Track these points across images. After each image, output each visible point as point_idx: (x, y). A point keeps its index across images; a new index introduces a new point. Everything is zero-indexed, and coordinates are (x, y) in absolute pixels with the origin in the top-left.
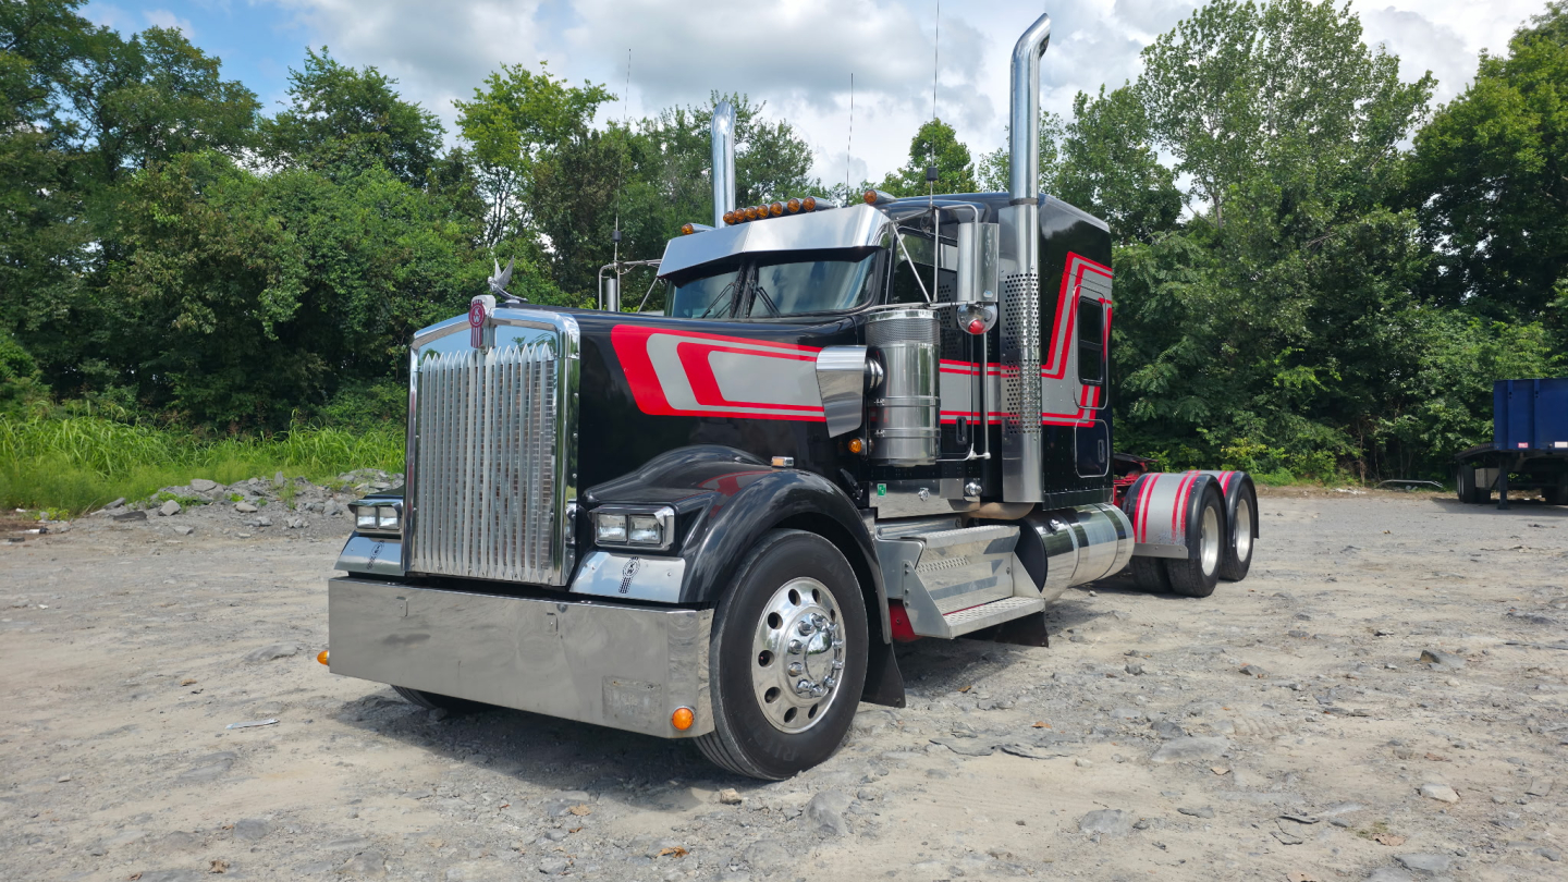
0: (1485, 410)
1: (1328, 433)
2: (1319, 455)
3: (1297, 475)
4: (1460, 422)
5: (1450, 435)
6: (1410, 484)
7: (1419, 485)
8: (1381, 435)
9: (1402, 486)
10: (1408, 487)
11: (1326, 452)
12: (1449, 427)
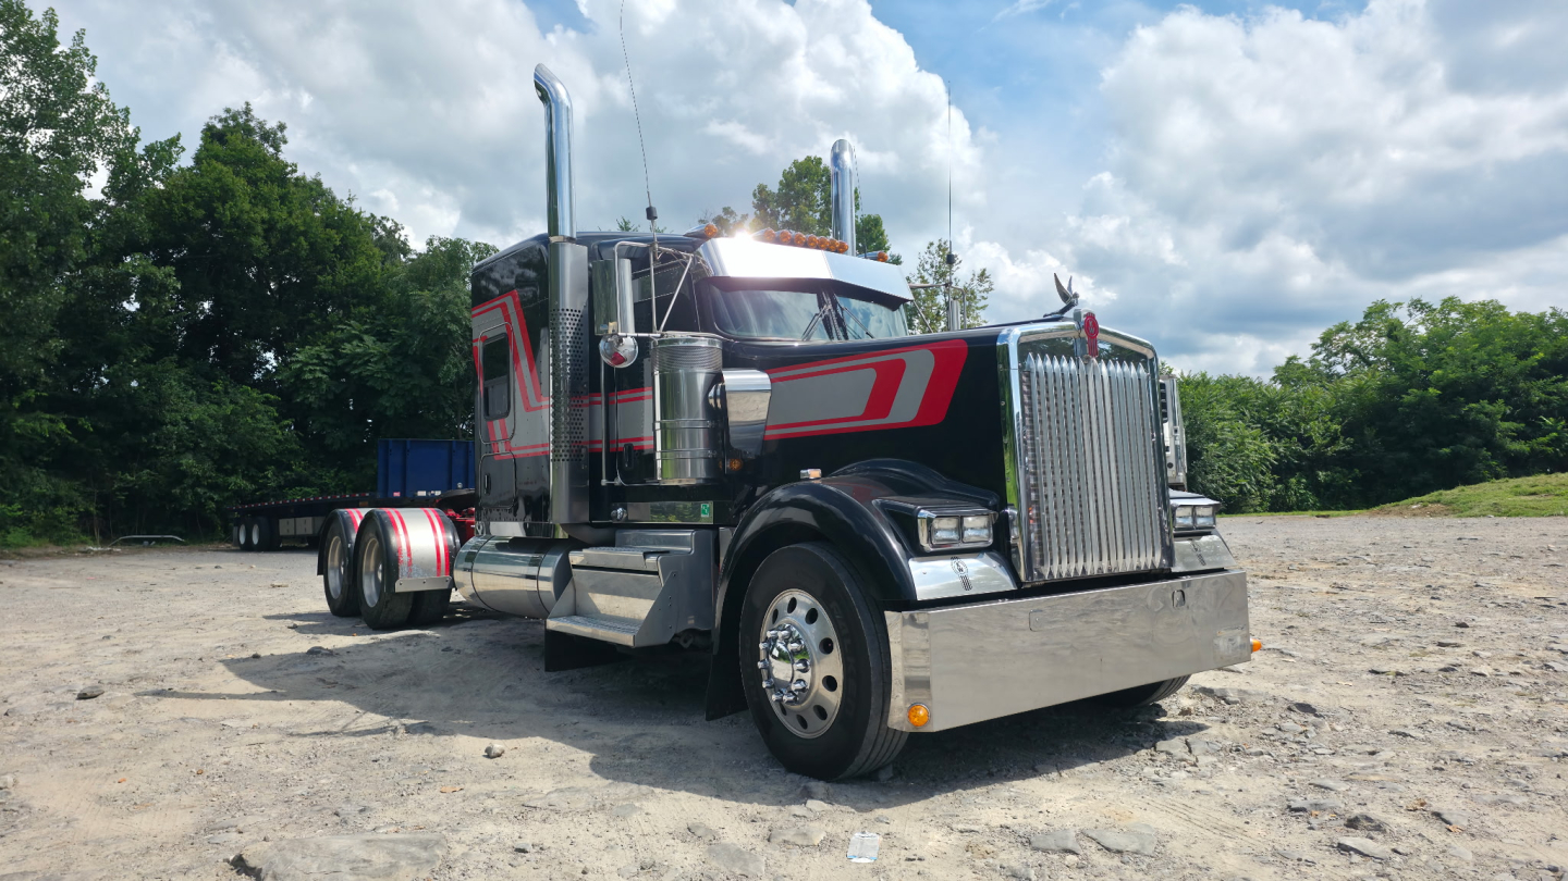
0: (229, 466)
1: (64, 487)
2: (59, 511)
3: (34, 535)
4: (207, 478)
5: (199, 490)
6: (146, 539)
7: (157, 540)
8: (120, 489)
9: (140, 541)
10: (146, 543)
11: (66, 509)
12: (198, 482)
